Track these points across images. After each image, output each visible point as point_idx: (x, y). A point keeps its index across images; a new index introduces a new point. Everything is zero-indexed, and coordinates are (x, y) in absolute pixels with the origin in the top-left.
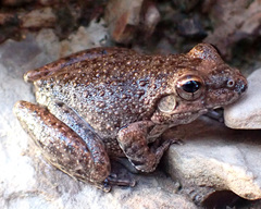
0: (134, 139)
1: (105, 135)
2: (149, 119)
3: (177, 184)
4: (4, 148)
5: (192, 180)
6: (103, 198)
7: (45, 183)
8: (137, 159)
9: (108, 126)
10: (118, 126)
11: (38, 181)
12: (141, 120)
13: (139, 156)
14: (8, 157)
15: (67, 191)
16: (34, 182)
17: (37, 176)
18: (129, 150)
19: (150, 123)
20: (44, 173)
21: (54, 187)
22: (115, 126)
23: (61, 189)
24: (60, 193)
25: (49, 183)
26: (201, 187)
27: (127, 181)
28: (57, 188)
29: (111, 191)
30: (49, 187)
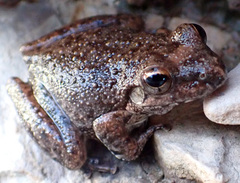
0: (108, 131)
1: (80, 125)
2: (124, 109)
3: (161, 173)
5: (173, 171)
7: (32, 163)
8: (116, 150)
9: (81, 116)
12: (116, 109)
13: (116, 146)
18: (104, 140)
19: (126, 113)
20: (32, 153)
21: (39, 169)
22: (89, 117)
23: (46, 171)
24: (45, 175)
25: (35, 164)
26: (182, 178)
27: (107, 168)
28: (42, 170)
29: (91, 177)
30: (34, 168)
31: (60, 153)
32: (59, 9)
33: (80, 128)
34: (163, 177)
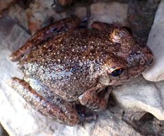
0: (89, 100)
2: (96, 87)
4: (12, 104)
5: (130, 110)
6: (79, 131)
7: (42, 126)
9: (71, 96)
10: (77, 95)
11: (38, 125)
13: (95, 106)
14: (16, 110)
15: (57, 129)
16: (36, 126)
17: (37, 122)
20: (40, 119)
21: (48, 128)
22: (75, 95)
23: (53, 127)
24: (53, 131)
25: (45, 125)
26: (137, 112)
27: (91, 118)
28: (50, 128)
29: (83, 126)
30: (45, 128)
31: (64, 120)
32: (16, 18)
33: (70, 102)
34: (124, 113)
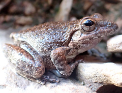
0: (59, 55)
1: (43, 54)
2: (68, 46)
7: (10, 81)
8: (61, 67)
9: (45, 49)
10: (50, 49)
12: (63, 46)
18: (56, 61)
24: (18, 86)
26: (95, 83)
27: (54, 79)
28: (16, 83)
30: (12, 83)
33: (43, 57)
